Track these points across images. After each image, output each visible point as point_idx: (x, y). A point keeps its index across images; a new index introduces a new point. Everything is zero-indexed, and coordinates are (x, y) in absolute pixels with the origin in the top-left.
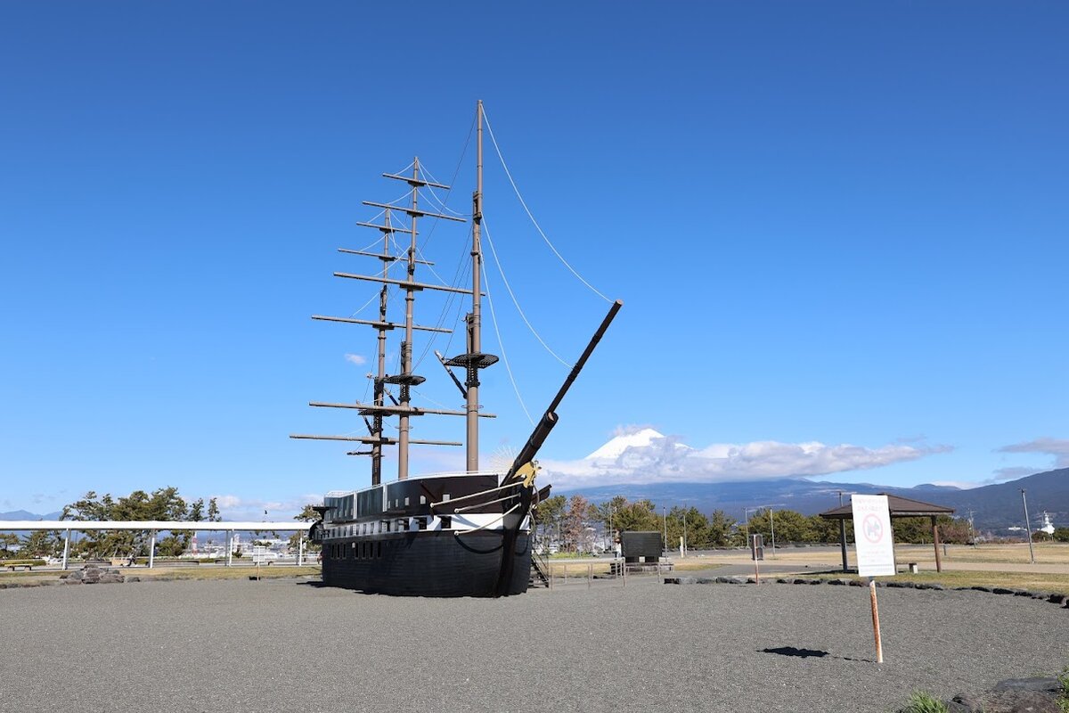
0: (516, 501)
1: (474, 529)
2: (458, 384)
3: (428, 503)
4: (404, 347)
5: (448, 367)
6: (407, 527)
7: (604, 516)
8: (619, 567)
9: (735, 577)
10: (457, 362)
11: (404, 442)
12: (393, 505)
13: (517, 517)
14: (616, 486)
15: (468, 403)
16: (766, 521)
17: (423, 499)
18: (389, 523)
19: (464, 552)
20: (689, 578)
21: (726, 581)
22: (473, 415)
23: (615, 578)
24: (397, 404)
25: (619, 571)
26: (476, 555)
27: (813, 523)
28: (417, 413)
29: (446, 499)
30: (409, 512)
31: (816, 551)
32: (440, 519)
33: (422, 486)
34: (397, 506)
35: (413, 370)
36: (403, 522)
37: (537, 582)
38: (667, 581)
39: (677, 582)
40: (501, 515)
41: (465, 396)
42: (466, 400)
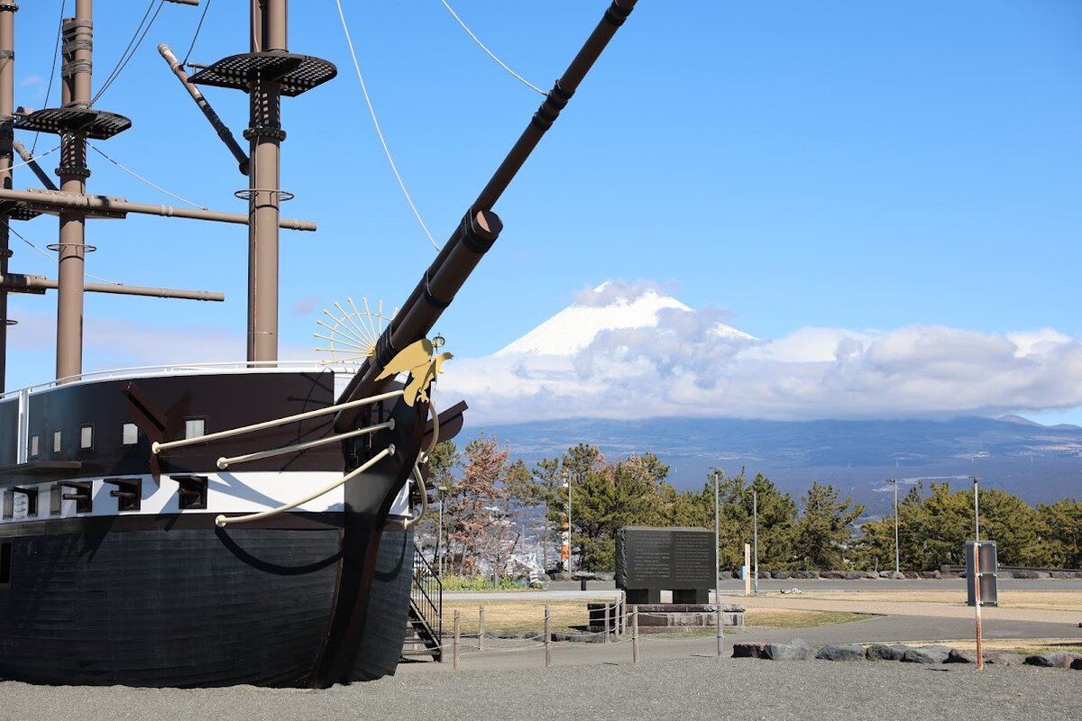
0: (381, 440)
1: (266, 510)
2: (225, 135)
3: (144, 441)
4: (70, 32)
5: (198, 90)
6: (84, 502)
7: (545, 491)
8: (612, 613)
9: (912, 645)
10: (223, 74)
11: (72, 288)
12: (46, 445)
13: (380, 483)
14: (566, 422)
15: (252, 184)
16: (935, 512)
17: (131, 433)
18: (33, 496)
19: (240, 571)
20: (797, 644)
21: (890, 656)
22: (265, 216)
23: (602, 640)
24: (50, 186)
25: (612, 623)
26: (273, 576)
27: (1049, 522)
28: (106, 210)
29: (195, 432)
30: (91, 464)
31: (1066, 589)
32: (176, 485)
33: (131, 397)
34: (57, 448)
35: (98, 97)
36: (73, 491)
37: (413, 647)
38: (741, 651)
39: (765, 654)
40: (339, 477)
41: (246, 166)
42: (247, 178)
